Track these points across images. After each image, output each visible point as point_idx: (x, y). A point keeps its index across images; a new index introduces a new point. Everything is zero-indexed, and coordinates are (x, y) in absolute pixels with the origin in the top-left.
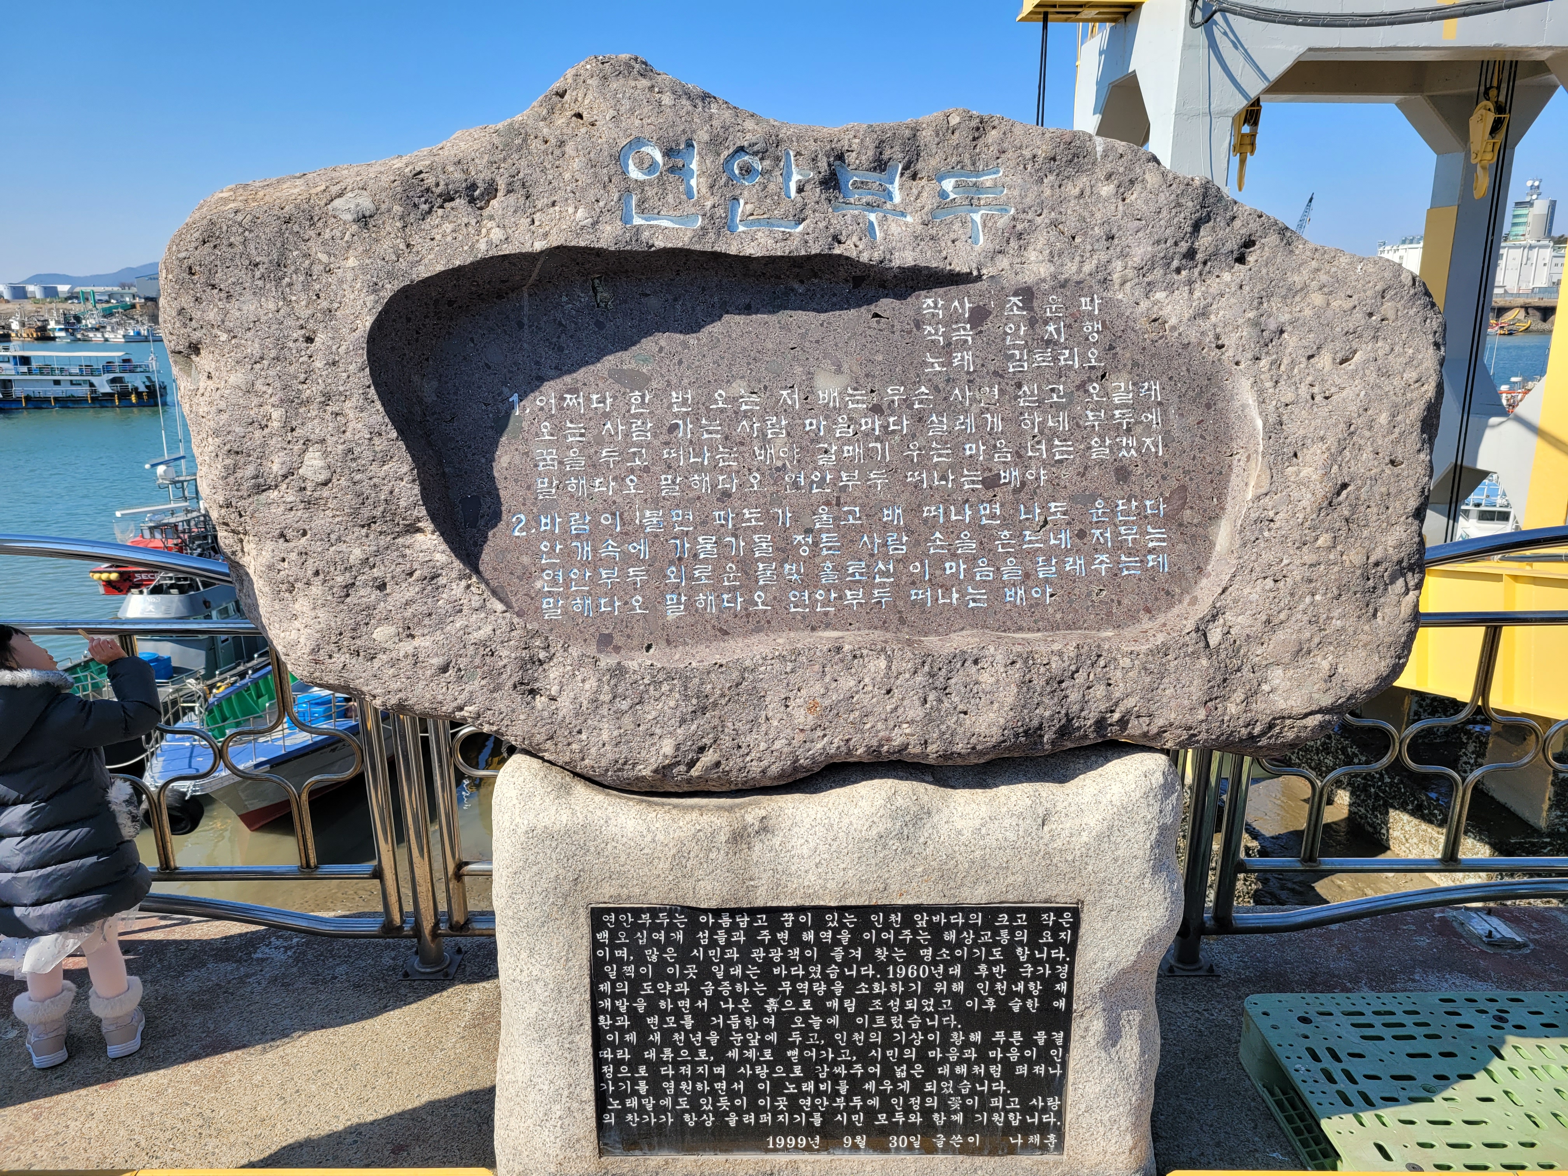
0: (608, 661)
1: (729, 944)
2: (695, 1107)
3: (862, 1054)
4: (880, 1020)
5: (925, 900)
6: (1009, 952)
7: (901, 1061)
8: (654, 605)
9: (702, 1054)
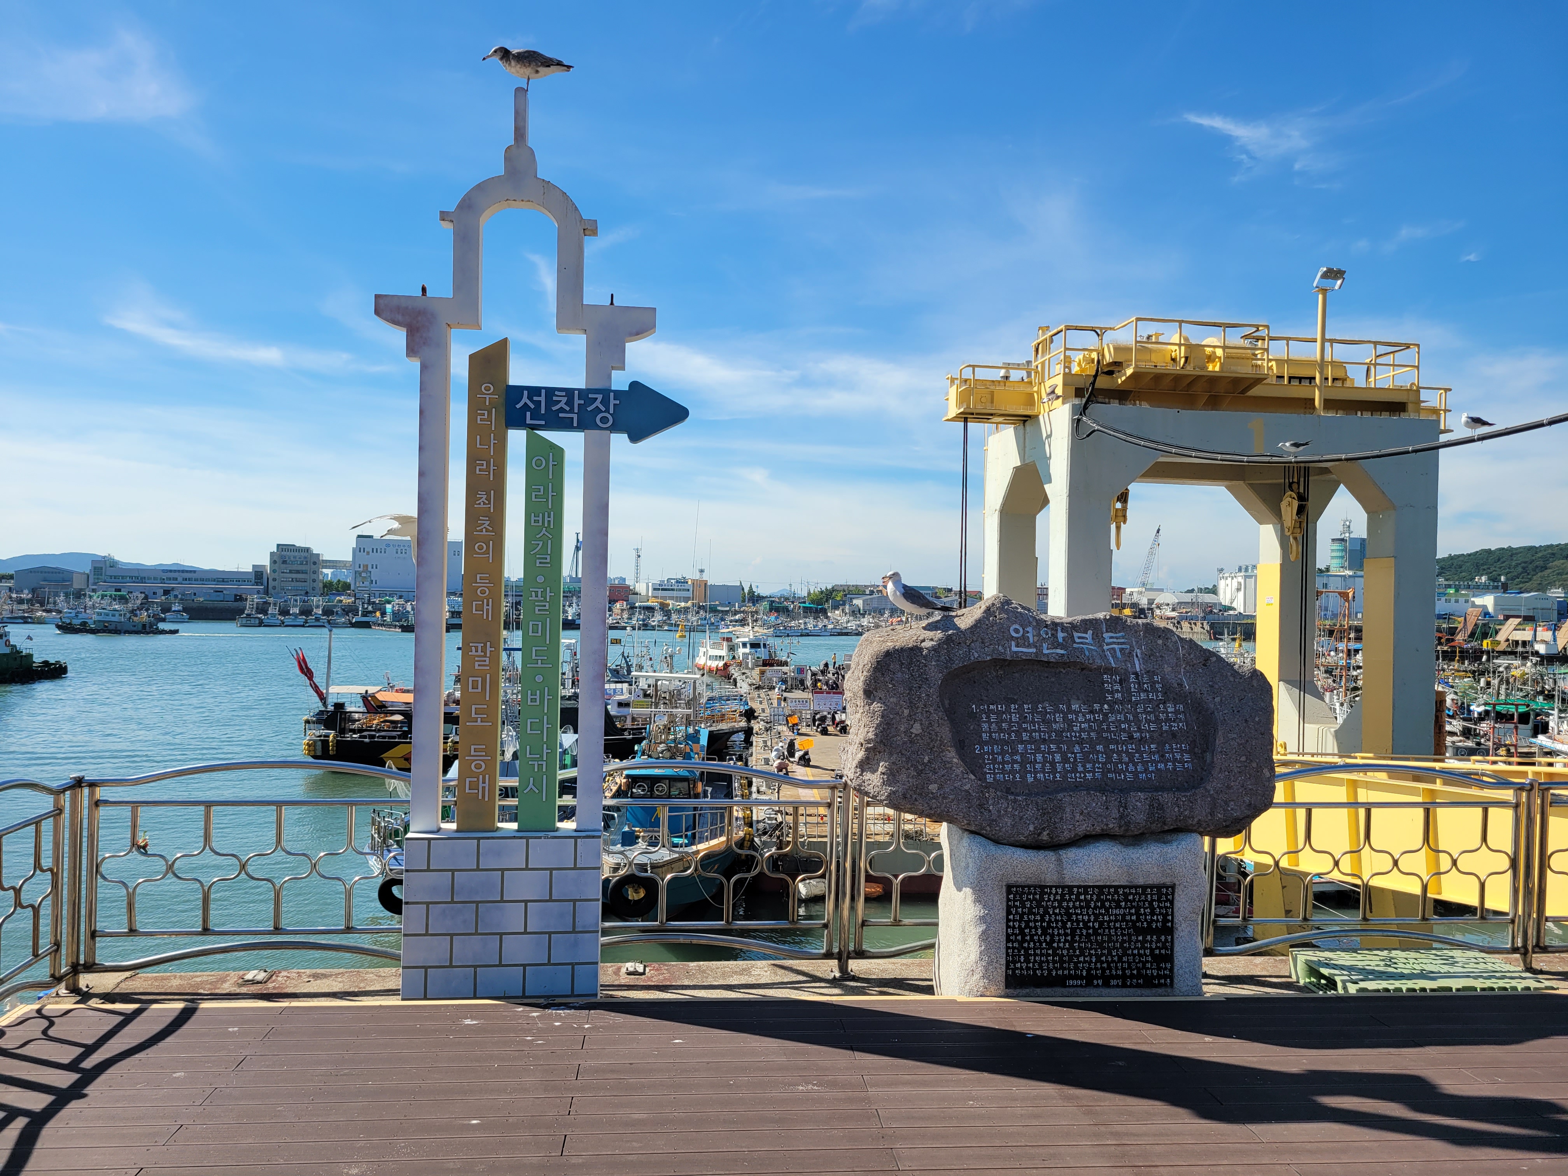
0: (1011, 797)
1: (1055, 900)
2: (1041, 968)
3: (1100, 945)
4: (1107, 931)
5: (1122, 883)
6: (1151, 903)
7: (1114, 948)
8: (1024, 777)
9: (1044, 944)
